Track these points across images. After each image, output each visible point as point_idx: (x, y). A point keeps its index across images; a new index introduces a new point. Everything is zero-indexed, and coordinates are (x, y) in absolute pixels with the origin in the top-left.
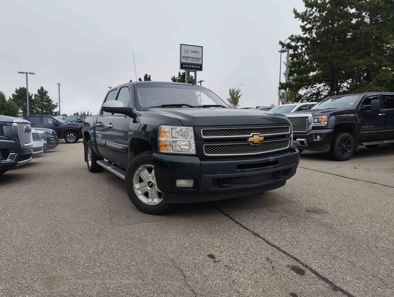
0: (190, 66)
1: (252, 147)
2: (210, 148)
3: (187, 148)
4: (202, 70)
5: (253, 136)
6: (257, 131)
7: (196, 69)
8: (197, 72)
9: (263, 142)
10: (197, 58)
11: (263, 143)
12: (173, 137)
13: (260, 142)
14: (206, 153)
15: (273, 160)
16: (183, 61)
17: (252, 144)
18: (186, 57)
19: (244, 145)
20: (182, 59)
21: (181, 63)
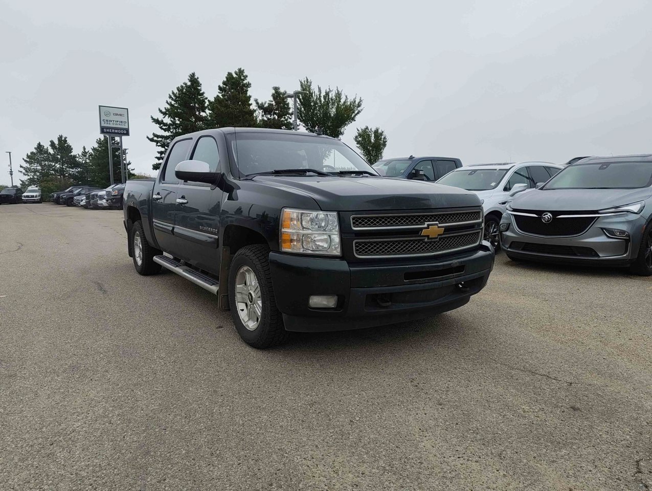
0: (113, 131)
1: (426, 244)
2: (363, 246)
3: (326, 245)
4: (129, 135)
5: (428, 228)
6: (435, 218)
7: (121, 133)
8: (123, 137)
9: (443, 236)
10: (121, 122)
11: (442, 238)
12: (303, 228)
13: (439, 237)
14: (356, 253)
15: (458, 265)
16: (103, 125)
17: (426, 240)
18: (107, 121)
19: (414, 241)
20: (102, 122)
21: (101, 126)
